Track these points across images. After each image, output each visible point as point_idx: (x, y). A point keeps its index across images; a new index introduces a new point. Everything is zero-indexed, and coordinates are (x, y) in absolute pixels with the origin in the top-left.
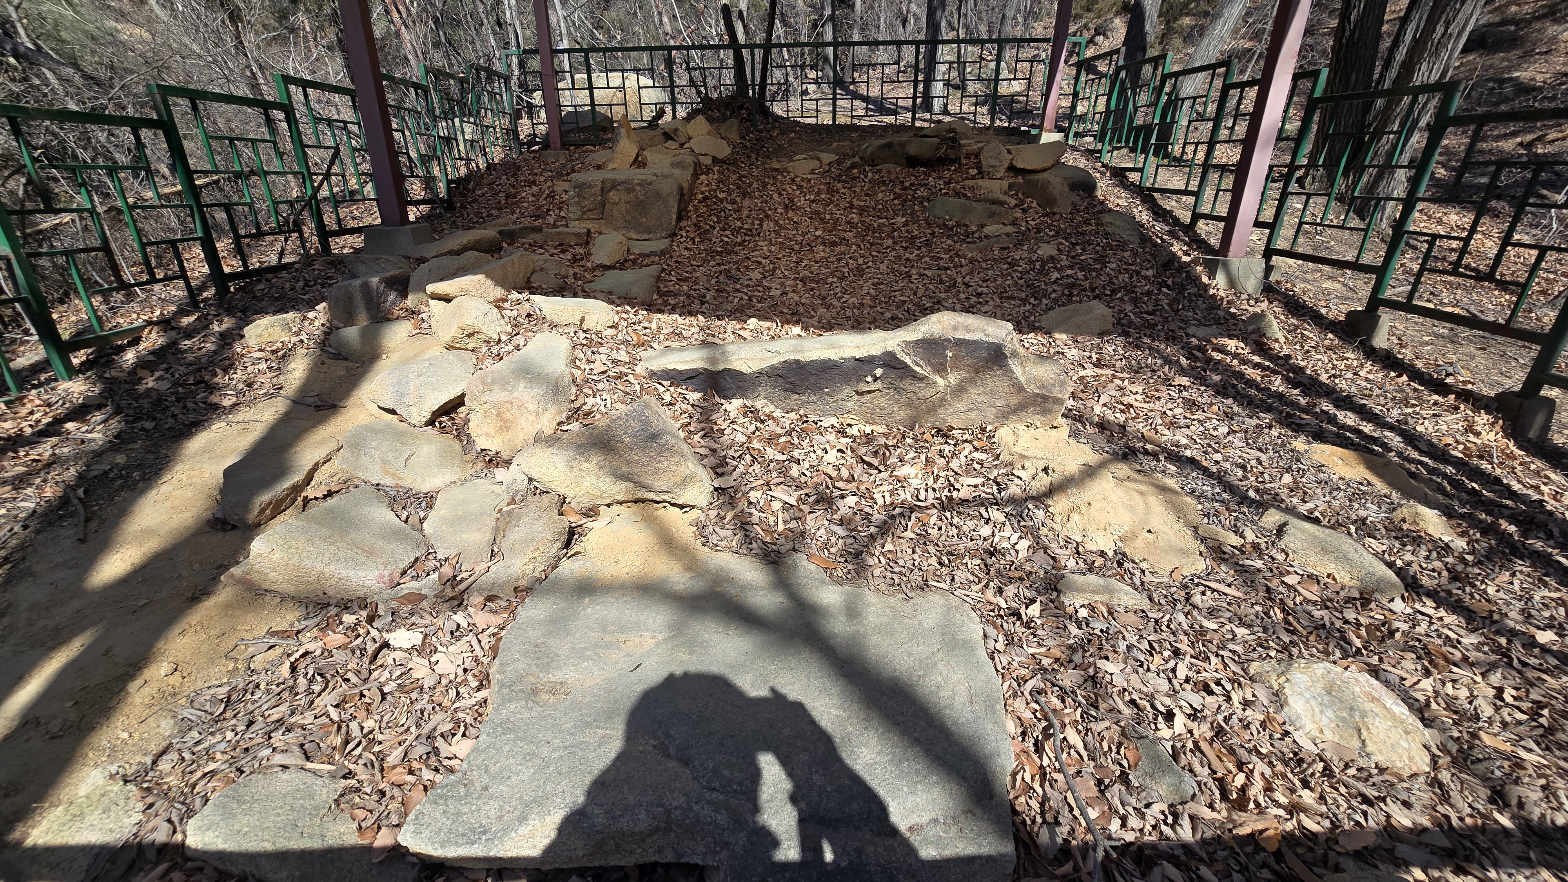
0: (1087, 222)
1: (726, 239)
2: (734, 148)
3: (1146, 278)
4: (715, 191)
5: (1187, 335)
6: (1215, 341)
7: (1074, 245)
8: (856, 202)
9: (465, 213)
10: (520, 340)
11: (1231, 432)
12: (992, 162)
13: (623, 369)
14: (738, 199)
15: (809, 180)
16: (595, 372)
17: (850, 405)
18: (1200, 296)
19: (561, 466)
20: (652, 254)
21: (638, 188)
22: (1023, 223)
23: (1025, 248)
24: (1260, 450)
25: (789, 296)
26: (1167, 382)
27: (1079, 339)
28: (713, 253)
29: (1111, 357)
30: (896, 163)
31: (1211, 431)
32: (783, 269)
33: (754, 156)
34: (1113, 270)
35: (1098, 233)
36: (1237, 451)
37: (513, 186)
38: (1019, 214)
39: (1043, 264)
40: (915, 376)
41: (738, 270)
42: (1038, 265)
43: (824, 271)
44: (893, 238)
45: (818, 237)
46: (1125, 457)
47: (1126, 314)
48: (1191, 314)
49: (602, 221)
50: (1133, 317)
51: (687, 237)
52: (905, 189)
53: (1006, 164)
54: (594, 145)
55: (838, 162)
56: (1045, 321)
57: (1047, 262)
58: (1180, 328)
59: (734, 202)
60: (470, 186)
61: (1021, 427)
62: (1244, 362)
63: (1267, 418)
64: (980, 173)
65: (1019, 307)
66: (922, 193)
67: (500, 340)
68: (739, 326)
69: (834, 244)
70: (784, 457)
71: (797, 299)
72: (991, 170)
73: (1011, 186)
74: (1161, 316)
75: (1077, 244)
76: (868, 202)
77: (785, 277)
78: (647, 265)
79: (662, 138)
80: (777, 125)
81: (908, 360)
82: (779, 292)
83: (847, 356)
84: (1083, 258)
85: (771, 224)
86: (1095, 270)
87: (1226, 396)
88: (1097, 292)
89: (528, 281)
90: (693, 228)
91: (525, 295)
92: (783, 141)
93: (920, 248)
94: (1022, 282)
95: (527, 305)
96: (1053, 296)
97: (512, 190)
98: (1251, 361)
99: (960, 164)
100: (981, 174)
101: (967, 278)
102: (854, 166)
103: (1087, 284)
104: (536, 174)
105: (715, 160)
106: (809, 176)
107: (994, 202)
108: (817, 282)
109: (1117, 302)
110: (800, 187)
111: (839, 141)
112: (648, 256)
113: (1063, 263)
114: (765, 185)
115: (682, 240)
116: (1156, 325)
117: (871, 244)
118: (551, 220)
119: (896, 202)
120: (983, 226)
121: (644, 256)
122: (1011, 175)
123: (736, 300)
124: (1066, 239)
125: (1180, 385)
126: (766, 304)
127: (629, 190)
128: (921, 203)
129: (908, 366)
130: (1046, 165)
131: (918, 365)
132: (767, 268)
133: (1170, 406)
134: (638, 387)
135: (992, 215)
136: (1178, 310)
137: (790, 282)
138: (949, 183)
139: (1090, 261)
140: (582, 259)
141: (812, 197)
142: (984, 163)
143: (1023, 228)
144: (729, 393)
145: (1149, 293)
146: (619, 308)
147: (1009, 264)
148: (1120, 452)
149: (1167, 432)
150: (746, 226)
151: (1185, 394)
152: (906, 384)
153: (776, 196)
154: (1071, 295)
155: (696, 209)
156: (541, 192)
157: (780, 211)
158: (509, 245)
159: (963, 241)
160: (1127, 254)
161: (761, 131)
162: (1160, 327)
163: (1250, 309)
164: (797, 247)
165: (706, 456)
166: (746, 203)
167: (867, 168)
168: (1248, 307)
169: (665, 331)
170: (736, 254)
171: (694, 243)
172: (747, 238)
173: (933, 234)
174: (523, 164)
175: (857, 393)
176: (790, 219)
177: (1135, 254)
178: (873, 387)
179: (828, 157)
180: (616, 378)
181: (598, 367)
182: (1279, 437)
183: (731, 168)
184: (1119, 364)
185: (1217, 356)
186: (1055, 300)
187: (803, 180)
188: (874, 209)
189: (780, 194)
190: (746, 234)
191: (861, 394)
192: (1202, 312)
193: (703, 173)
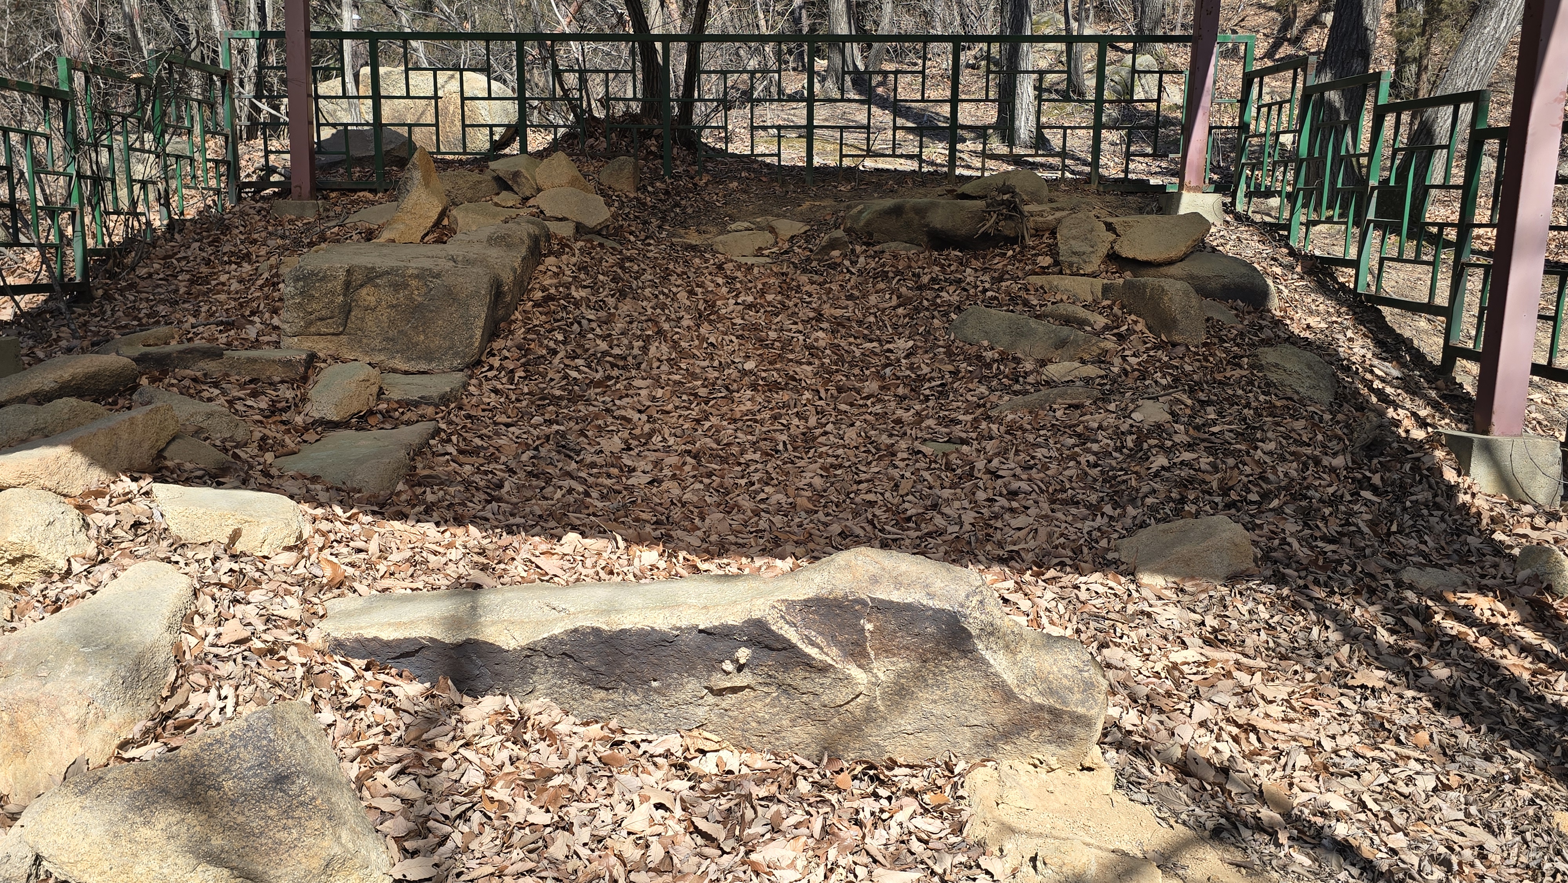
0: (1234, 362)
1: (574, 374)
2: (622, 206)
3: (1333, 470)
4: (568, 286)
5: (1399, 584)
6: (1451, 597)
7: (1203, 403)
8: (827, 310)
9: (108, 308)
10: (103, 572)
11: (1442, 788)
12: (1077, 245)
13: (284, 636)
14: (611, 301)
15: (750, 268)
16: (224, 641)
17: (701, 712)
18: (1437, 506)
19: (97, 832)
20: (424, 401)
21: (414, 283)
22: (1117, 361)
23: (1112, 407)
24: (1488, 827)
25: (665, 486)
26: (1340, 676)
27: (1189, 586)
28: (543, 399)
29: (1241, 623)
30: (911, 242)
31: (1400, 783)
32: (666, 432)
33: (655, 222)
34: (1270, 453)
35: (1251, 383)
36: (1443, 830)
37: (208, 262)
38: (1110, 343)
39: (1141, 437)
40: (808, 664)
41: (582, 433)
42: (1130, 441)
43: (742, 437)
44: (883, 378)
45: (744, 373)
46: (1217, 835)
47: (1284, 541)
48: (1413, 542)
49: (344, 338)
50: (1296, 545)
51: (501, 368)
52: (920, 288)
53: (1103, 250)
54: (374, 191)
55: (808, 237)
56: (1126, 551)
57: (1149, 434)
58: (1387, 570)
59: (601, 305)
60: (128, 261)
61: (1023, 766)
62: (1503, 639)
63: (1522, 759)
64: (1057, 263)
65: (1084, 519)
66: (950, 295)
67: (69, 572)
68: (544, 547)
69: (774, 387)
70: (545, 819)
71: (676, 491)
72: (1075, 259)
73: (1106, 289)
74: (1352, 545)
75: (1209, 403)
76: (850, 310)
77: (667, 450)
78: (408, 423)
79: (493, 185)
80: (710, 165)
81: (792, 635)
82: (647, 478)
83: (684, 624)
84: (1215, 429)
85: (664, 348)
86: (1235, 454)
87: (1451, 710)
88: (1234, 496)
89: (160, 455)
90: (516, 353)
91: (146, 483)
92: (715, 195)
93: (927, 398)
94: (1095, 472)
95: (141, 504)
96: (1149, 501)
97: (204, 270)
98: (1515, 640)
99: (1024, 247)
100: (1058, 267)
101: (995, 462)
102: (833, 244)
103: (1214, 482)
104: (255, 242)
105: (580, 229)
106: (750, 261)
107: (1068, 321)
108: (724, 460)
109: (1271, 517)
110: (730, 280)
111: (816, 197)
112: (416, 404)
113: (1177, 439)
114: (666, 275)
115: (490, 374)
116: (1340, 562)
117: (840, 390)
118: (251, 332)
119: (900, 311)
120: (1043, 363)
121: (408, 404)
122: (1113, 268)
123: (559, 494)
124: (1191, 392)
125: (1363, 686)
126: (616, 502)
127: (396, 287)
128: (946, 314)
129: (793, 647)
130: (1173, 254)
131: (813, 644)
132: (637, 432)
133: (1334, 728)
134: (300, 672)
135: (1062, 344)
136: (1389, 534)
137: (673, 459)
138: (1001, 279)
139: (1228, 436)
140: (286, 409)
141: (750, 299)
142: (1062, 248)
143: (1116, 370)
144: (480, 686)
145: (1334, 501)
146: (319, 511)
147: (1079, 436)
148: (1210, 824)
149: (1311, 785)
150: (616, 351)
151: (1372, 703)
152: (796, 677)
153: (682, 296)
154: (1183, 500)
155: (527, 319)
156: (257, 273)
157: (685, 323)
158: (153, 380)
159: (1007, 389)
160: (1299, 425)
161: (678, 177)
162: (1346, 568)
163: (1534, 534)
164: (703, 392)
165: (392, 814)
166: (626, 307)
167: (858, 249)
168: (1528, 531)
169: (395, 557)
170: (588, 402)
171: (511, 381)
172: (615, 372)
173: (955, 373)
174: (237, 222)
175: (711, 690)
176: (704, 339)
177: (1314, 422)
178: (739, 680)
179: (789, 227)
180: (263, 653)
181: (232, 630)
182: (1532, 802)
183: (608, 243)
184: (1252, 640)
185: (1452, 627)
186: (1154, 509)
187: (739, 267)
188: (860, 323)
189: (691, 293)
190: (613, 365)
191: (720, 693)
192: (1437, 539)
193: (550, 253)
